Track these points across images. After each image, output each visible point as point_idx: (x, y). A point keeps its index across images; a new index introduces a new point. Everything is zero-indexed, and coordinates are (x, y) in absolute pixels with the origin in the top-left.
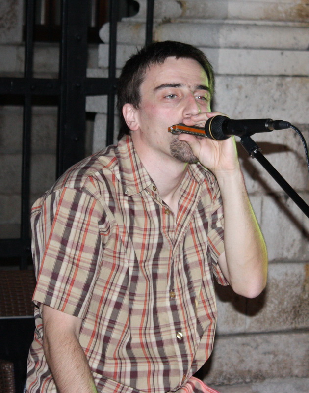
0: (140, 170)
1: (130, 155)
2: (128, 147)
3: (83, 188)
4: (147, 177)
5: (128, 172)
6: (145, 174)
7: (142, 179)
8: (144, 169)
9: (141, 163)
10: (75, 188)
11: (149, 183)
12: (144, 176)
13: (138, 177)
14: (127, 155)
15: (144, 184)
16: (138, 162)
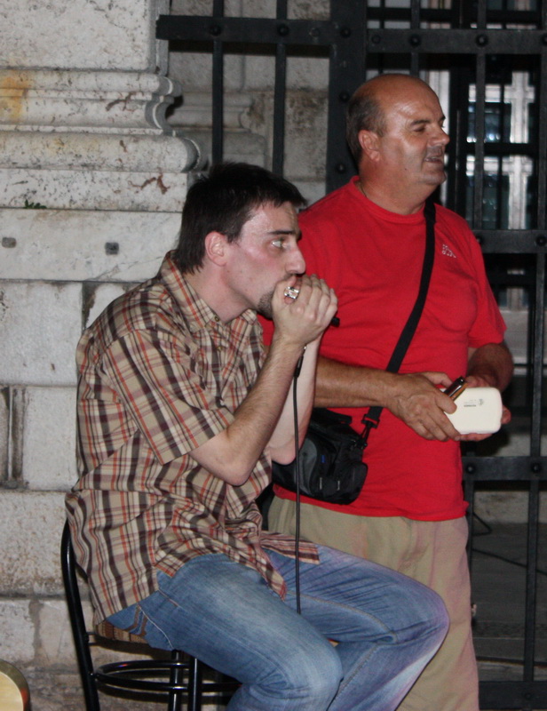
0: (198, 302)
1: (181, 285)
2: (176, 277)
3: (157, 326)
4: (208, 309)
5: (184, 306)
6: (205, 305)
7: (203, 312)
8: (201, 300)
9: (197, 294)
10: (148, 328)
11: (211, 316)
12: (203, 308)
13: (196, 310)
14: (176, 285)
15: (206, 318)
16: (193, 293)
